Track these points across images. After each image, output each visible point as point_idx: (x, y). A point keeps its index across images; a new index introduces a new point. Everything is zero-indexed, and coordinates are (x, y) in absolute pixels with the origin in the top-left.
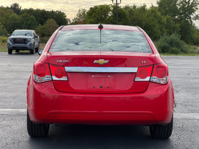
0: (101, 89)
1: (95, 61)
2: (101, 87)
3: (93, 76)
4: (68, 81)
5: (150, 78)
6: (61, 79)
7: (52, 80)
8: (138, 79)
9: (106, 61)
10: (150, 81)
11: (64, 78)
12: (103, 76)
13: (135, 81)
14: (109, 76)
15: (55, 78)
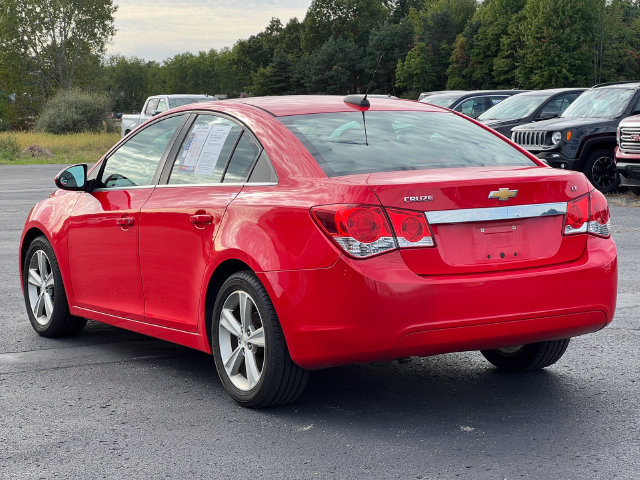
0: (504, 259)
1: (492, 194)
2: (503, 255)
3: (483, 230)
4: (435, 246)
5: (588, 226)
7: (398, 248)
8: (569, 230)
9: (513, 193)
10: (587, 232)
13: (564, 235)
14: (514, 228)
15: (403, 243)
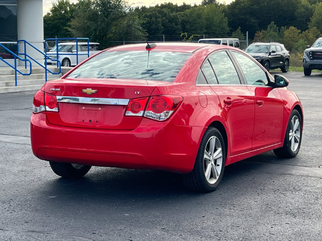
0: (90, 123)
1: (83, 91)
2: (90, 121)
3: (84, 108)
4: (59, 112)
5: (144, 113)
6: (53, 110)
7: (46, 111)
8: (130, 114)
9: (94, 91)
10: (143, 116)
11: (55, 110)
12: (94, 108)
13: (125, 116)
14: (100, 109)
15: (48, 109)
